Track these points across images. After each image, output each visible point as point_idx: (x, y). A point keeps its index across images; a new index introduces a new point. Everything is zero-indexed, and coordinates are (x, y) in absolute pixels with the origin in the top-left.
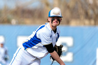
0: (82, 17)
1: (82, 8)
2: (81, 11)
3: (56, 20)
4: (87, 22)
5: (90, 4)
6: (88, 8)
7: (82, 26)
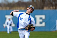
7: (49, 10)
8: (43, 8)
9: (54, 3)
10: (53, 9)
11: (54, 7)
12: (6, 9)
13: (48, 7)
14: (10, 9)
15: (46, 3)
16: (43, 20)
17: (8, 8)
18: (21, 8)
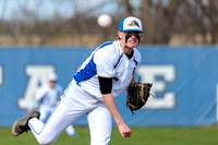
8: (166, 40)
9: (206, 21)
10: (205, 42)
11: (209, 38)
12: (30, 42)
13: (184, 38)
14: (43, 42)
15: (177, 20)
16: (167, 84)
17: (36, 40)
18: (86, 38)
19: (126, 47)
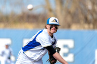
0: (82, 22)
1: (82, 13)
2: (81, 16)
3: (54, 28)
4: (86, 26)
5: (89, 10)
6: (87, 13)
7: (82, 30)
10: (89, 28)
16: (70, 49)
19: (50, 33)
